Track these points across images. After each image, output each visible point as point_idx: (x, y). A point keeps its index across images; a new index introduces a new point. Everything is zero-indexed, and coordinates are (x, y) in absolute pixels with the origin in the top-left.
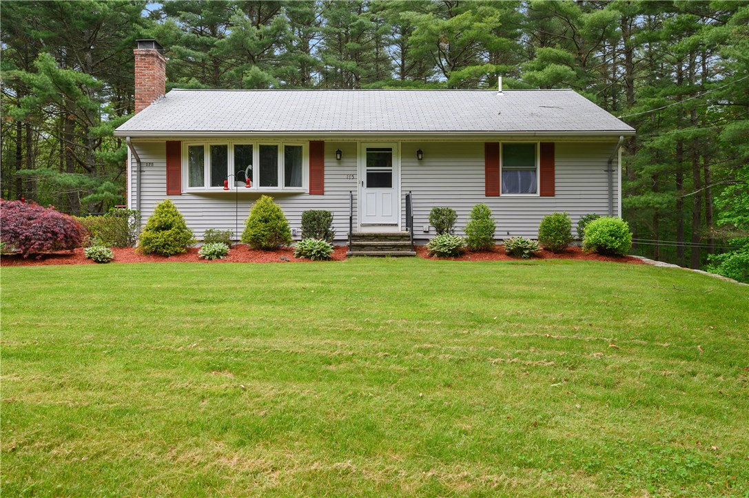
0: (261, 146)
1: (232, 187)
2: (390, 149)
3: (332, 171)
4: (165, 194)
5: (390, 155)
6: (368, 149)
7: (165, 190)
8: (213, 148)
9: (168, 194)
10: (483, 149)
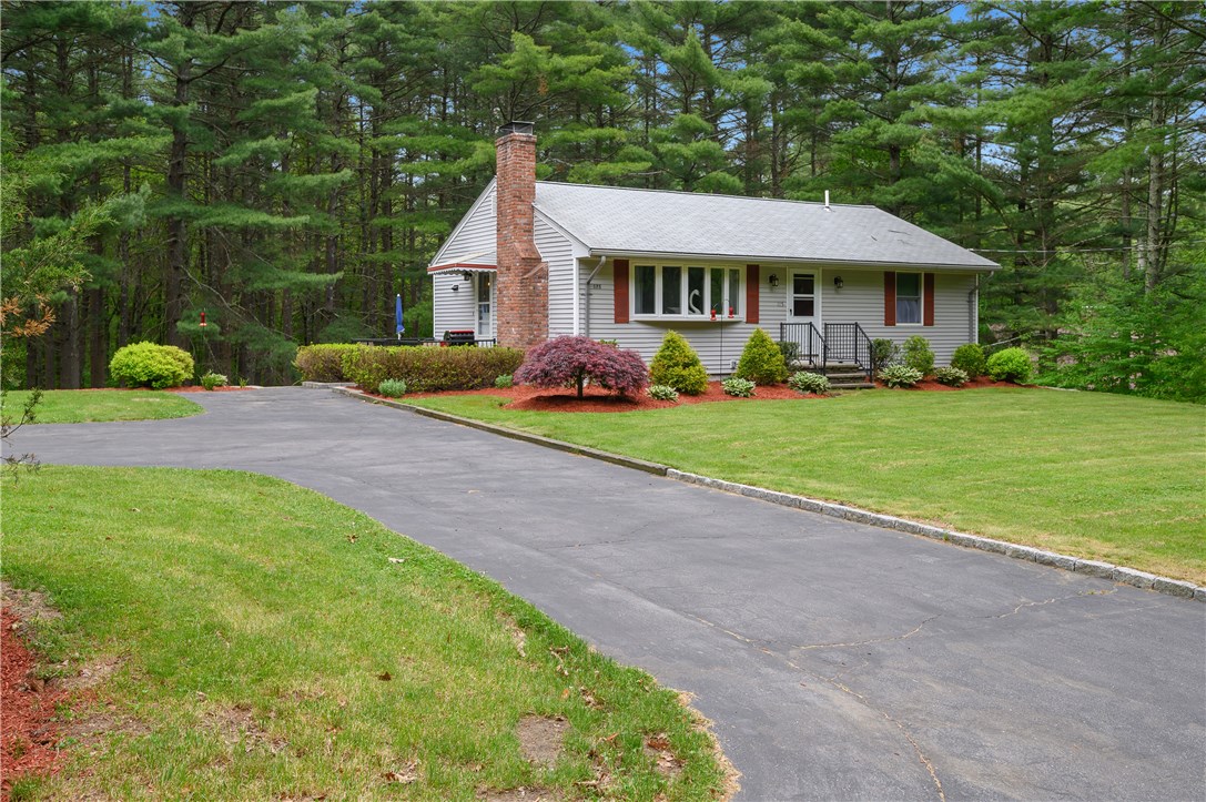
0: (712, 270)
1: (685, 315)
2: (813, 276)
3: (766, 297)
4: (613, 321)
5: (812, 281)
6: (795, 275)
7: (613, 317)
8: (665, 269)
9: (616, 322)
10: (883, 276)
